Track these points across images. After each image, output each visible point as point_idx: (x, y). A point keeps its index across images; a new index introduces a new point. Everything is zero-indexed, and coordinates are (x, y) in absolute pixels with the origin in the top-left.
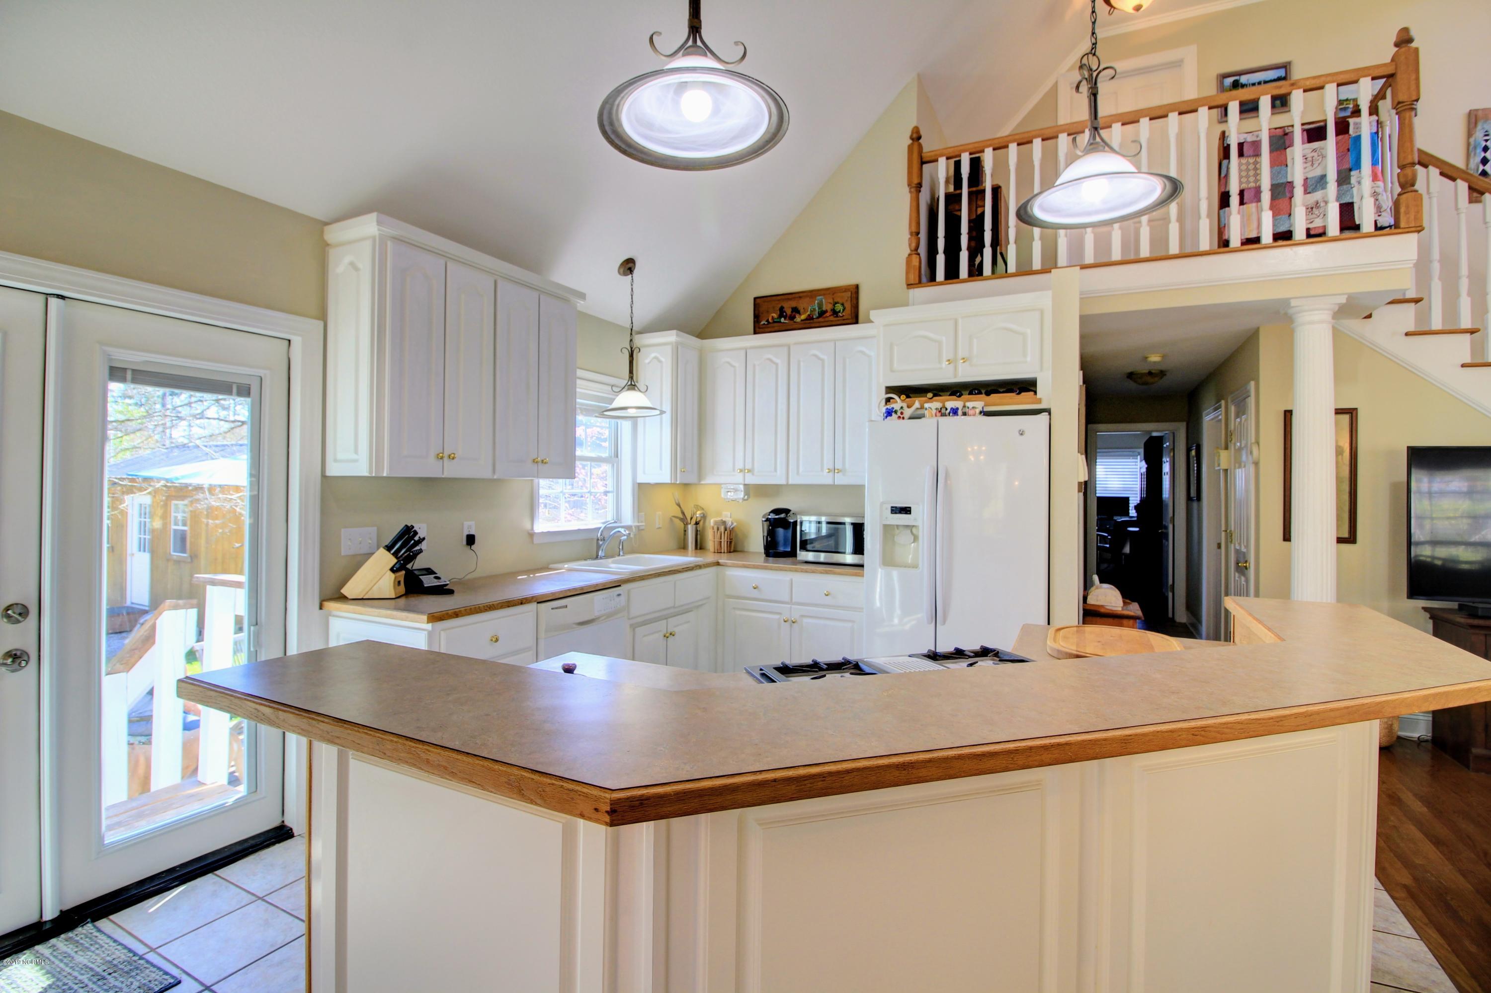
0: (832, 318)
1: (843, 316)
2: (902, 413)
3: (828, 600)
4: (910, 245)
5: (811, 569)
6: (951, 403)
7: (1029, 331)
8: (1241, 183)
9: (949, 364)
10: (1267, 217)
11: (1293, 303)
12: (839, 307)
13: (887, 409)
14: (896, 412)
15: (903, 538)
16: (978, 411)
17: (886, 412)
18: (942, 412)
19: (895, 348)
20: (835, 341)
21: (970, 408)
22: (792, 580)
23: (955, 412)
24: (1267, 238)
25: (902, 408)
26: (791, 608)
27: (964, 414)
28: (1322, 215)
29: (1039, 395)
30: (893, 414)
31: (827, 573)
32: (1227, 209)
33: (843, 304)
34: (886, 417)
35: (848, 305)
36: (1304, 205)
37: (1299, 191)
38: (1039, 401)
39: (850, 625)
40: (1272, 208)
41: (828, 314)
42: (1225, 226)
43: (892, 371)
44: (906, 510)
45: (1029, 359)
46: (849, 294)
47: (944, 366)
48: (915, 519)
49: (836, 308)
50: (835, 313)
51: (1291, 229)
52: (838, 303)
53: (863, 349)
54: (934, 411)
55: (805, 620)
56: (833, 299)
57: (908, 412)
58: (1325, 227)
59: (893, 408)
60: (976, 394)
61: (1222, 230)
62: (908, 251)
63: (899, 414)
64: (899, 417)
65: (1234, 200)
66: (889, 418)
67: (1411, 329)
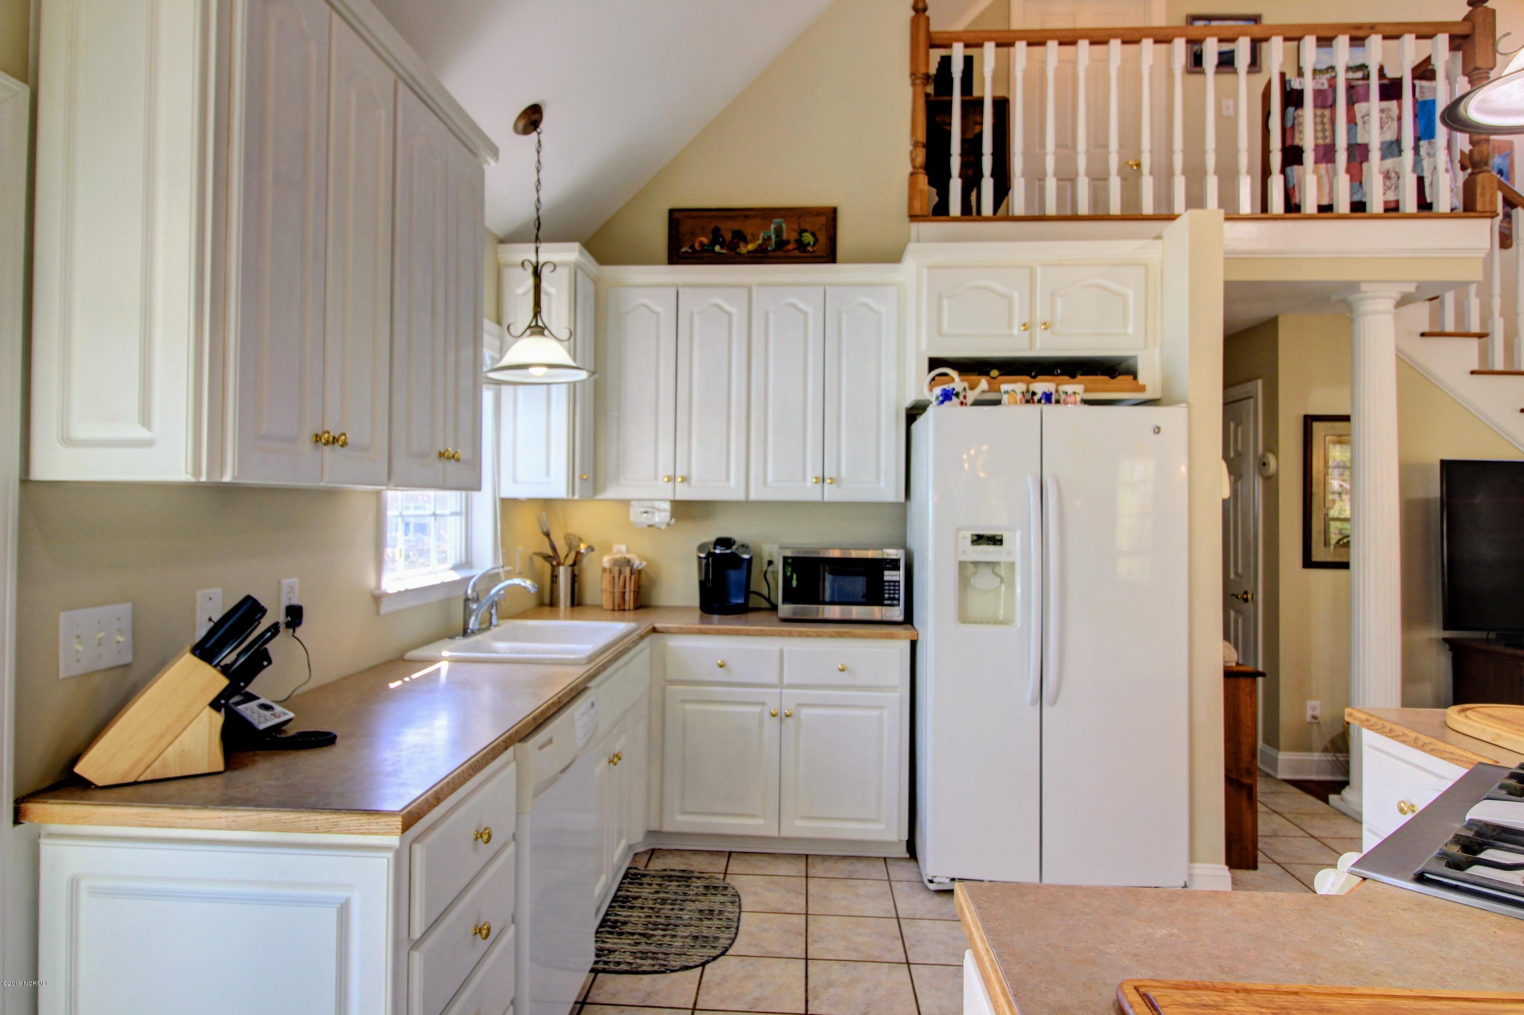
0: (796, 253)
1: (814, 251)
2: (965, 397)
3: (843, 678)
4: (913, 160)
5: (815, 632)
6: (1041, 386)
7: (1131, 293)
8: (1316, 138)
9: (1025, 330)
10: (1343, 182)
11: (1364, 287)
12: (808, 238)
13: (944, 390)
14: (957, 395)
15: (984, 580)
16: (1078, 398)
17: (942, 395)
18: (1029, 398)
19: (945, 302)
20: (825, 286)
21: (1069, 393)
22: (781, 653)
23: (1048, 398)
24: (1343, 206)
25: (965, 389)
26: (781, 693)
27: (1058, 402)
28: (1393, 188)
29: (1142, 379)
30: (954, 398)
31: (840, 635)
32: (1296, 168)
33: (813, 234)
34: (942, 402)
35: (822, 237)
36: (1381, 173)
37: (1375, 155)
38: (1142, 389)
39: (875, 713)
40: (1348, 171)
41: (791, 247)
42: (1294, 187)
43: (940, 334)
44: (995, 540)
45: (1130, 330)
46: (823, 220)
47: (1015, 331)
48: (1009, 553)
49: (803, 239)
50: (801, 245)
51: (1364, 200)
52: (806, 231)
53: (871, 302)
54: (1019, 396)
55: (805, 711)
56: (799, 225)
57: (972, 396)
58: (1397, 202)
59: (954, 389)
60: (1058, 375)
61: (1291, 191)
62: (909, 169)
63: (961, 397)
64: (962, 403)
65: (1309, 157)
66: (947, 403)
67: (1426, 329)
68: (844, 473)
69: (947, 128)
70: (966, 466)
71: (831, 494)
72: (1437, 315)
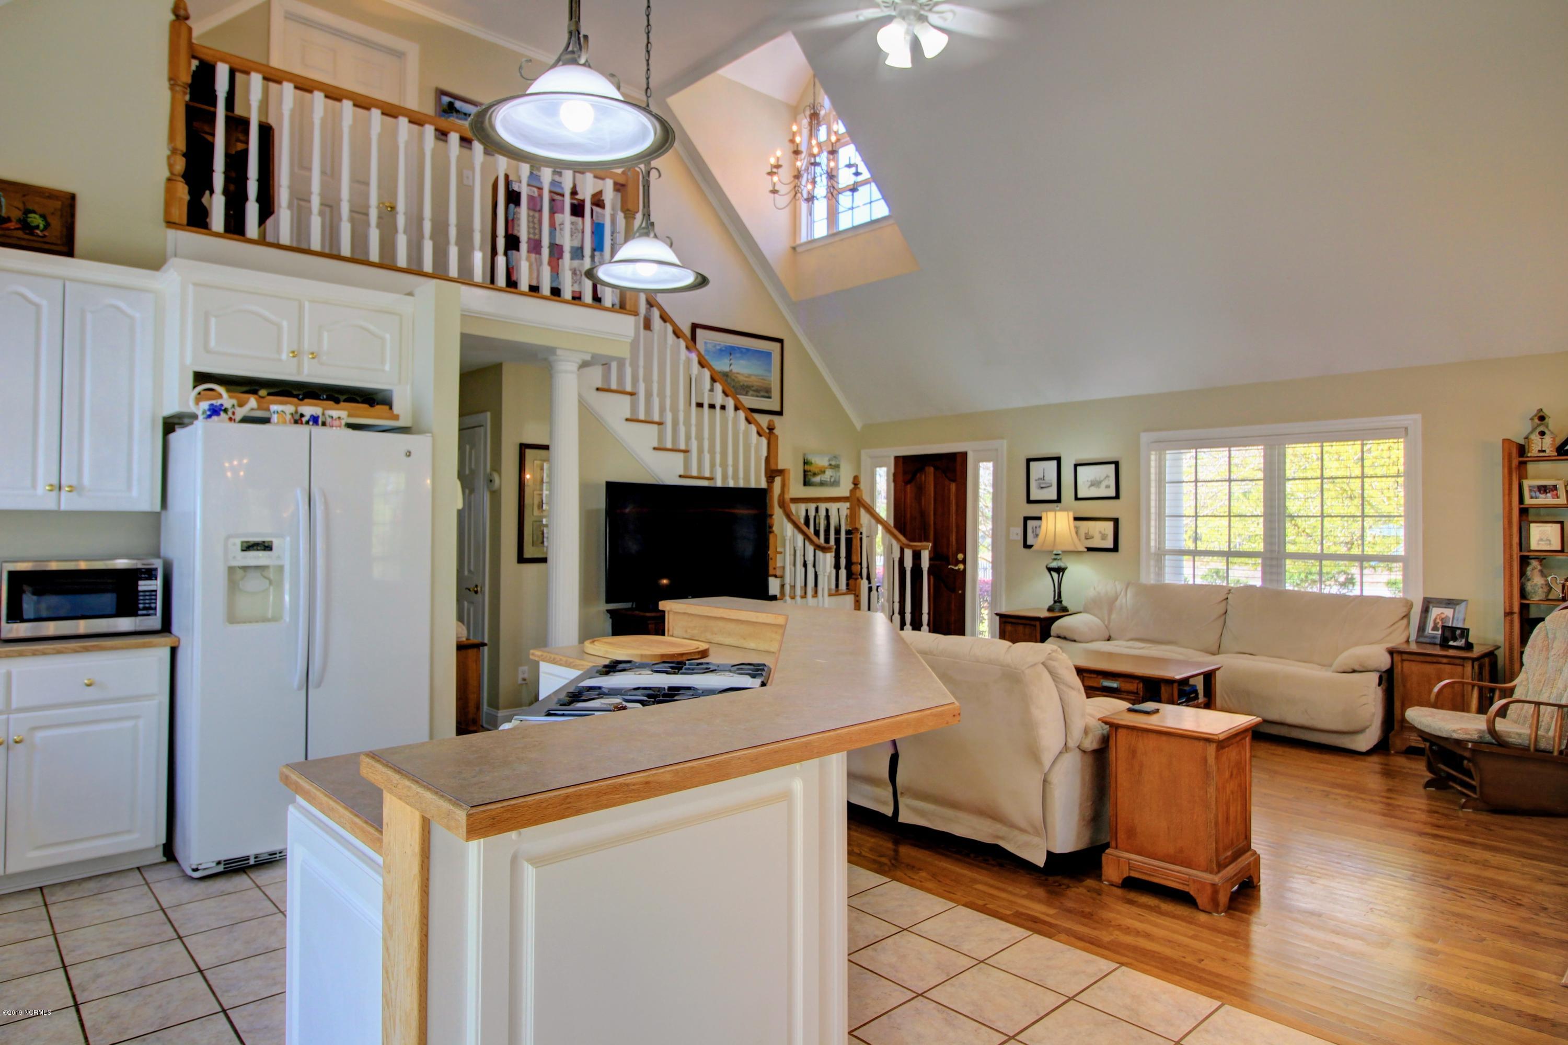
0: (20, 234)
1: (45, 236)
2: (234, 413)
3: (91, 693)
4: (171, 166)
5: (54, 649)
6: (309, 409)
7: (388, 336)
8: (529, 233)
9: (294, 357)
10: (546, 271)
11: (559, 352)
12: (35, 219)
13: (212, 405)
14: (226, 411)
15: (253, 583)
16: (343, 422)
17: (209, 410)
18: (298, 420)
19: (213, 321)
20: (64, 280)
21: (334, 418)
22: (9, 675)
23: (315, 420)
24: (546, 290)
25: (233, 406)
26: (8, 719)
27: (324, 424)
28: (578, 282)
29: (397, 409)
30: (222, 413)
31: (86, 650)
32: (514, 252)
33: (43, 217)
34: (210, 416)
35: (56, 223)
36: (571, 270)
37: (567, 255)
38: (396, 418)
39: (129, 724)
40: (550, 263)
41: (12, 225)
42: (513, 268)
43: (207, 350)
44: (266, 547)
45: (387, 368)
46: (58, 204)
47: (284, 356)
48: (279, 557)
49: (29, 220)
50: (26, 226)
51: (559, 287)
52: (34, 212)
53: (122, 304)
54: (288, 417)
55: (40, 734)
56: (24, 203)
57: (241, 412)
58: (580, 293)
59: (222, 405)
60: (324, 400)
61: (511, 270)
62: (167, 174)
63: (230, 413)
64: (230, 419)
65: (524, 246)
66: (215, 418)
67: (600, 386)
68: (86, 481)
69: (209, 138)
70: (229, 474)
71: (68, 502)
72: (606, 376)
